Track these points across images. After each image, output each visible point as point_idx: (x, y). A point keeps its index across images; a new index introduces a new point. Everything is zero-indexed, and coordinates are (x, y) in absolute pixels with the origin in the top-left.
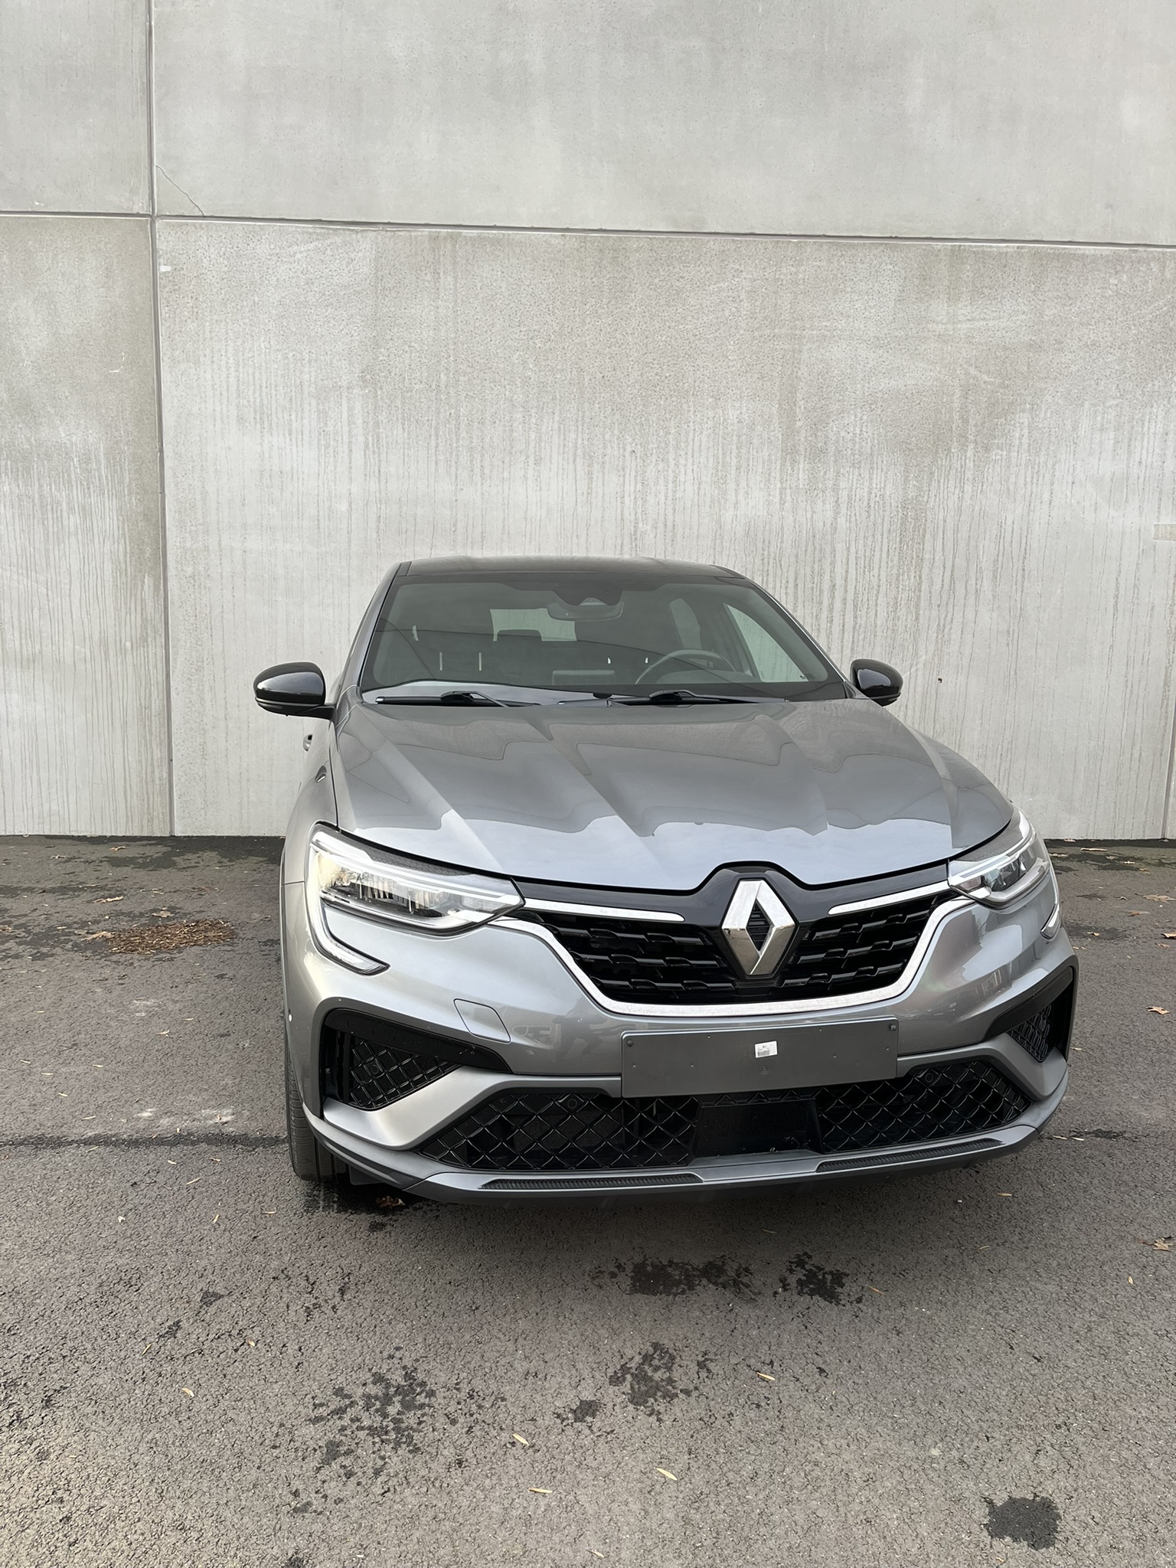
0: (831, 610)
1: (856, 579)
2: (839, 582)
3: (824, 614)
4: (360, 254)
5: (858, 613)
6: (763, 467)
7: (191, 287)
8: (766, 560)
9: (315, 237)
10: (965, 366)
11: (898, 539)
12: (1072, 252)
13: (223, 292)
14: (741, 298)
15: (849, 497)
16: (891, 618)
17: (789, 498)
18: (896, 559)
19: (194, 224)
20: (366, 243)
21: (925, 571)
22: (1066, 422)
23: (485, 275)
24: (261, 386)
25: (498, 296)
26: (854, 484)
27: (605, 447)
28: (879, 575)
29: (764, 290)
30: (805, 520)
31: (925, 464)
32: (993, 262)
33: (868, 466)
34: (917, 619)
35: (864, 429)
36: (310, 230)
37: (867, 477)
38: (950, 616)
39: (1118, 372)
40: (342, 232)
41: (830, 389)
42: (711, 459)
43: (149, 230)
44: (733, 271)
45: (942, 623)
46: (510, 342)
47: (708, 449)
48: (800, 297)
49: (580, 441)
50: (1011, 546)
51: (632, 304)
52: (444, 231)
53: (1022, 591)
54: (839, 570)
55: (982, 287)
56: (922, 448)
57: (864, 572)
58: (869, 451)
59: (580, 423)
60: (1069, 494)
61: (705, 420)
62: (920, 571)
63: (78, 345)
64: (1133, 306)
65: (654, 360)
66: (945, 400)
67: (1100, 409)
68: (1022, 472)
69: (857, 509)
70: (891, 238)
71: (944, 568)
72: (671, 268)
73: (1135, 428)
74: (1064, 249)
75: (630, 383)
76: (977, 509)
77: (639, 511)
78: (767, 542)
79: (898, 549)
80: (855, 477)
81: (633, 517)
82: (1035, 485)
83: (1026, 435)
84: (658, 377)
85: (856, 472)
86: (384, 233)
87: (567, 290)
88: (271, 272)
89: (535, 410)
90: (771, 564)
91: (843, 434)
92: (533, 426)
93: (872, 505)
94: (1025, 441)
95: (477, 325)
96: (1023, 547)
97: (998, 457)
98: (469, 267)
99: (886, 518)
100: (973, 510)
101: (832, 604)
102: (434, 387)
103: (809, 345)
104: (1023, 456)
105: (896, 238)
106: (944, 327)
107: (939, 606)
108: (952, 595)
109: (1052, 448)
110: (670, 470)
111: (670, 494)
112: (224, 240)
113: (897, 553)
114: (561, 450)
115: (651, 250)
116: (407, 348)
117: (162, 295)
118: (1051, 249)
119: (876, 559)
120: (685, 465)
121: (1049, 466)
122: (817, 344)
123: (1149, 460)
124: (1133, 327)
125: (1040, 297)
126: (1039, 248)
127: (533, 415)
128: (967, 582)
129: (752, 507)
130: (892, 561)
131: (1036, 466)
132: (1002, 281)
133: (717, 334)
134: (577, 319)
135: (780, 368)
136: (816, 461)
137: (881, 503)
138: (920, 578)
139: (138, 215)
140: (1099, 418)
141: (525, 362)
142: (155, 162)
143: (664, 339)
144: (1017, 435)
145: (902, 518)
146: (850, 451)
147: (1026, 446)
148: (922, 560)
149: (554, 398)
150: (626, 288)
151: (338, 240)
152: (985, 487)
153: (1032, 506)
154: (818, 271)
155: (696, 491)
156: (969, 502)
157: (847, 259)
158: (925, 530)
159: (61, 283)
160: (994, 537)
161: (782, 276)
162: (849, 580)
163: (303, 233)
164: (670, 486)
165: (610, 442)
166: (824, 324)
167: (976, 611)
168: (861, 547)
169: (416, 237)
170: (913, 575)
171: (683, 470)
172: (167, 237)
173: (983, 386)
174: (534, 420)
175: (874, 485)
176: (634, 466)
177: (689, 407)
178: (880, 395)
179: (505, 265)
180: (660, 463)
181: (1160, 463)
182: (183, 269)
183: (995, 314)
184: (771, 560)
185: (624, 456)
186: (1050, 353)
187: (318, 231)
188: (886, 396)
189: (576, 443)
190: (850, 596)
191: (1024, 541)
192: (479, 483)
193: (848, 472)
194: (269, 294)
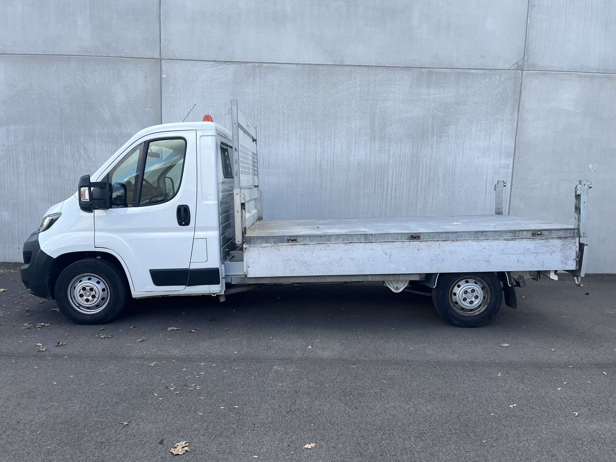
0: (387, 191)
1: (396, 181)
2: (390, 181)
3: (385, 192)
4: (229, 72)
5: (396, 192)
6: (364, 143)
7: (173, 82)
8: (365, 174)
9: (214, 66)
10: (433, 109)
11: (410, 168)
12: (469, 72)
13: (183, 84)
14: (357, 86)
15: (393, 153)
16: (408, 194)
17: (372, 153)
18: (409, 174)
19: (174, 62)
20: (232, 68)
21: (420, 178)
22: (468, 129)
23: (270, 78)
24: (195, 115)
25: (275, 85)
26: (395, 149)
27: (310, 136)
28: (404, 180)
29: (364, 84)
30: (378, 160)
31: (419, 142)
32: (442, 75)
33: (400, 143)
34: (417, 194)
35: (399, 130)
36: (212, 64)
37: (399, 146)
38: (428, 194)
39: (485, 112)
40: (223, 64)
41: (387, 117)
42: (346, 140)
43: (159, 63)
44: (354, 77)
45: (425, 196)
46: (278, 101)
47: (345, 137)
48: (377, 86)
49: (302, 134)
50: (449, 170)
51: (320, 88)
52: (257, 64)
53: (453, 185)
54: (390, 178)
55: (438, 84)
56: (418, 137)
57: (399, 178)
58: (400, 138)
59: (302, 128)
60: (469, 153)
61: (344, 127)
62: (418, 178)
63: (135, 101)
64: (490, 90)
65: (327, 107)
66: (426, 121)
67: (479, 124)
68: (453, 145)
69: (396, 157)
70: (407, 67)
71: (426, 177)
72: (333, 76)
73: (491, 131)
74: (466, 71)
75: (319, 114)
76: (437, 157)
77: (322, 157)
78: (365, 168)
79: (410, 171)
80: (395, 146)
81: (320, 160)
82: (457, 150)
83: (454, 133)
84: (328, 113)
85: (396, 145)
86: (237, 65)
87: (298, 83)
88: (199, 77)
89: (287, 123)
90: (366, 175)
91: (391, 132)
92: (286, 128)
93: (401, 156)
94: (454, 135)
95: (268, 95)
96: (453, 171)
97: (445, 140)
98: (265, 76)
99: (406, 160)
100: (436, 158)
101: (387, 189)
102: (253, 115)
103: (379, 102)
104: (453, 139)
105: (409, 67)
106: (425, 96)
107: (424, 190)
108: (429, 187)
109: (463, 137)
110: (332, 144)
111: (332, 152)
112: (184, 67)
113: (410, 172)
114: (296, 136)
115: (326, 70)
116: (244, 102)
117: (164, 84)
118: (462, 71)
119: (403, 174)
120: (337, 142)
121: (462, 143)
122: (382, 102)
123: (496, 142)
124: (490, 97)
125: (458, 87)
126: (457, 71)
127: (286, 125)
128: (434, 182)
129: (360, 156)
130: (408, 175)
131: (458, 143)
132: (445, 82)
133: (348, 98)
134: (301, 93)
135: (370, 110)
136: (382, 141)
137: (404, 155)
138: (418, 181)
139: (156, 59)
140: (479, 127)
141: (283, 107)
142: (162, 41)
143: (330, 100)
144: (451, 133)
145: (411, 160)
146: (394, 138)
147: (454, 137)
148: (418, 174)
149: (293, 119)
150: (318, 83)
151: (222, 67)
152: (440, 150)
153: (456, 157)
154: (383, 77)
155: (341, 151)
156: (435, 155)
157: (392, 74)
158: (419, 164)
159: (130, 80)
160: (443, 167)
161: (370, 79)
162: (393, 181)
163: (210, 65)
164: (332, 149)
165: (312, 134)
166: (385, 95)
167: (437, 192)
168: (397, 170)
169: (248, 66)
170: (415, 180)
171: (336, 144)
172: (165, 66)
173: (439, 116)
174: (286, 127)
175: (402, 149)
176: (320, 142)
177: (339, 122)
178: (404, 119)
179: (277, 75)
180: (329, 140)
181: (500, 143)
182: (170, 76)
183: (443, 92)
184: (367, 174)
185: (317, 139)
186: (462, 105)
187: (215, 64)
188: (406, 119)
189: (301, 134)
190: (394, 187)
191: (454, 168)
192: (268, 147)
193: (393, 145)
194: (199, 85)
